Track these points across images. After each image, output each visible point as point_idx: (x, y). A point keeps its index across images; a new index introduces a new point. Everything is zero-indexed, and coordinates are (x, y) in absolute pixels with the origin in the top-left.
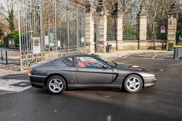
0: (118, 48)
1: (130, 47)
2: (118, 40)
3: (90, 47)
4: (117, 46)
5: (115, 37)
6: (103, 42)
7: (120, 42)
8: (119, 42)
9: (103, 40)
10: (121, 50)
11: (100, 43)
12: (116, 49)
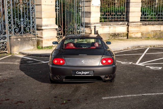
0: (129, 35)
1: (156, 34)
2: (130, 20)
3: (42, 33)
4: (128, 31)
5: (127, 15)
6: (90, 24)
7: (135, 24)
8: (133, 24)
9: (90, 21)
10: (136, 38)
11: (85, 27)
12: (126, 37)
